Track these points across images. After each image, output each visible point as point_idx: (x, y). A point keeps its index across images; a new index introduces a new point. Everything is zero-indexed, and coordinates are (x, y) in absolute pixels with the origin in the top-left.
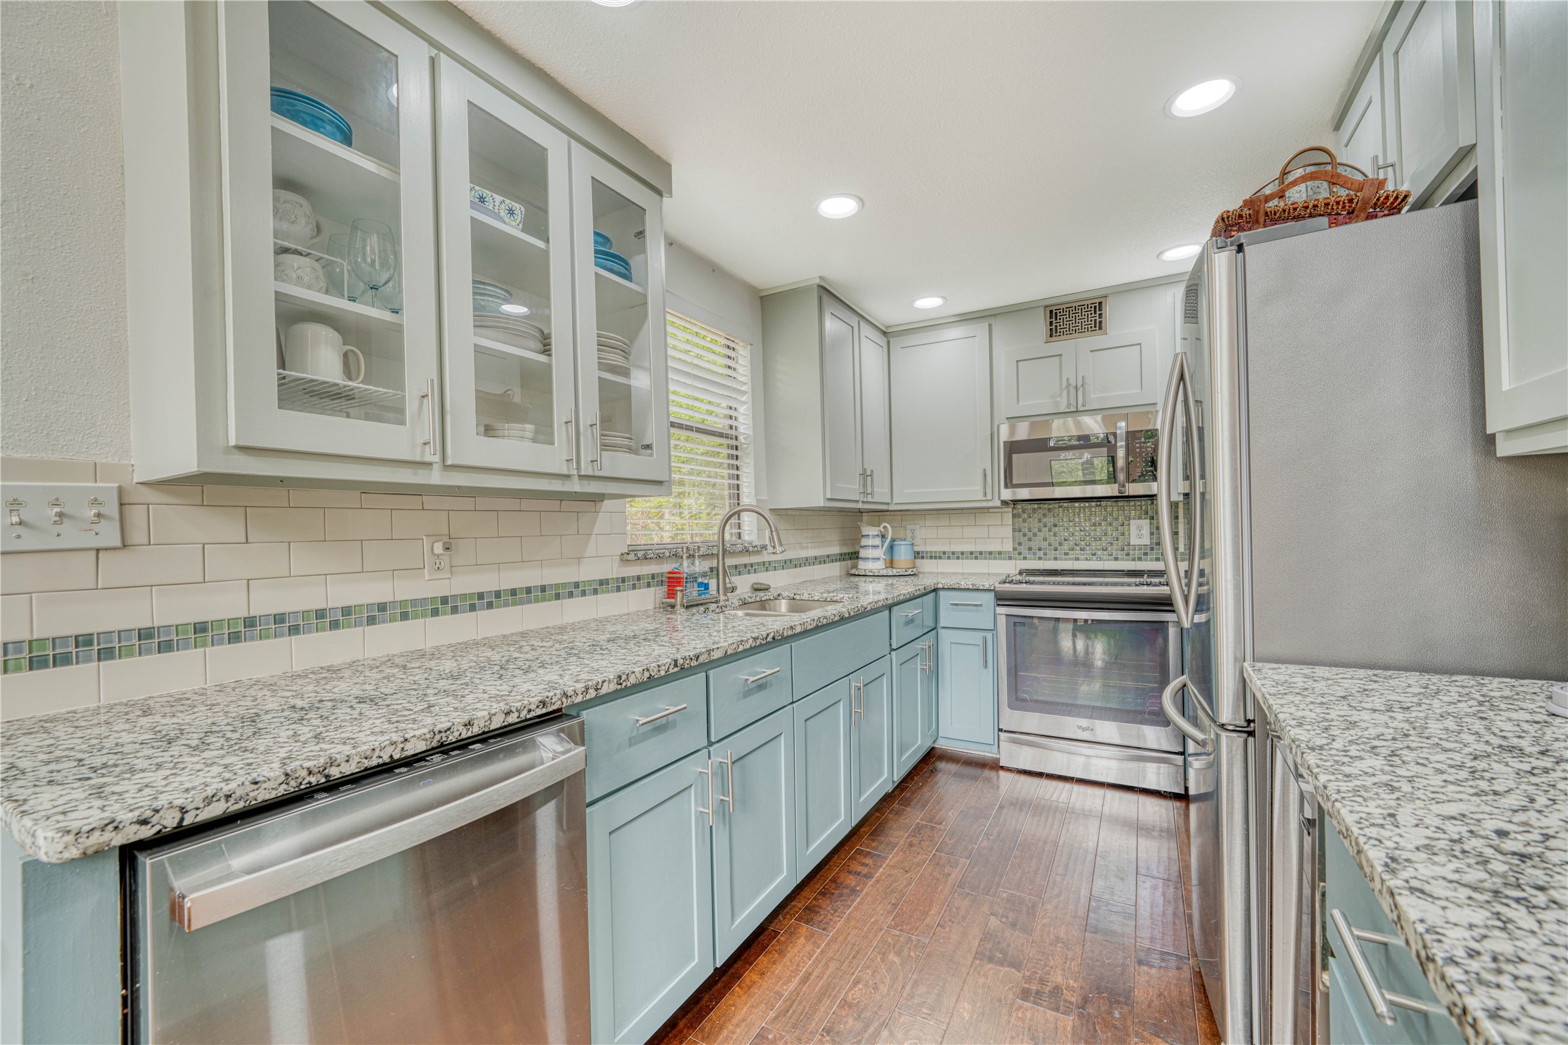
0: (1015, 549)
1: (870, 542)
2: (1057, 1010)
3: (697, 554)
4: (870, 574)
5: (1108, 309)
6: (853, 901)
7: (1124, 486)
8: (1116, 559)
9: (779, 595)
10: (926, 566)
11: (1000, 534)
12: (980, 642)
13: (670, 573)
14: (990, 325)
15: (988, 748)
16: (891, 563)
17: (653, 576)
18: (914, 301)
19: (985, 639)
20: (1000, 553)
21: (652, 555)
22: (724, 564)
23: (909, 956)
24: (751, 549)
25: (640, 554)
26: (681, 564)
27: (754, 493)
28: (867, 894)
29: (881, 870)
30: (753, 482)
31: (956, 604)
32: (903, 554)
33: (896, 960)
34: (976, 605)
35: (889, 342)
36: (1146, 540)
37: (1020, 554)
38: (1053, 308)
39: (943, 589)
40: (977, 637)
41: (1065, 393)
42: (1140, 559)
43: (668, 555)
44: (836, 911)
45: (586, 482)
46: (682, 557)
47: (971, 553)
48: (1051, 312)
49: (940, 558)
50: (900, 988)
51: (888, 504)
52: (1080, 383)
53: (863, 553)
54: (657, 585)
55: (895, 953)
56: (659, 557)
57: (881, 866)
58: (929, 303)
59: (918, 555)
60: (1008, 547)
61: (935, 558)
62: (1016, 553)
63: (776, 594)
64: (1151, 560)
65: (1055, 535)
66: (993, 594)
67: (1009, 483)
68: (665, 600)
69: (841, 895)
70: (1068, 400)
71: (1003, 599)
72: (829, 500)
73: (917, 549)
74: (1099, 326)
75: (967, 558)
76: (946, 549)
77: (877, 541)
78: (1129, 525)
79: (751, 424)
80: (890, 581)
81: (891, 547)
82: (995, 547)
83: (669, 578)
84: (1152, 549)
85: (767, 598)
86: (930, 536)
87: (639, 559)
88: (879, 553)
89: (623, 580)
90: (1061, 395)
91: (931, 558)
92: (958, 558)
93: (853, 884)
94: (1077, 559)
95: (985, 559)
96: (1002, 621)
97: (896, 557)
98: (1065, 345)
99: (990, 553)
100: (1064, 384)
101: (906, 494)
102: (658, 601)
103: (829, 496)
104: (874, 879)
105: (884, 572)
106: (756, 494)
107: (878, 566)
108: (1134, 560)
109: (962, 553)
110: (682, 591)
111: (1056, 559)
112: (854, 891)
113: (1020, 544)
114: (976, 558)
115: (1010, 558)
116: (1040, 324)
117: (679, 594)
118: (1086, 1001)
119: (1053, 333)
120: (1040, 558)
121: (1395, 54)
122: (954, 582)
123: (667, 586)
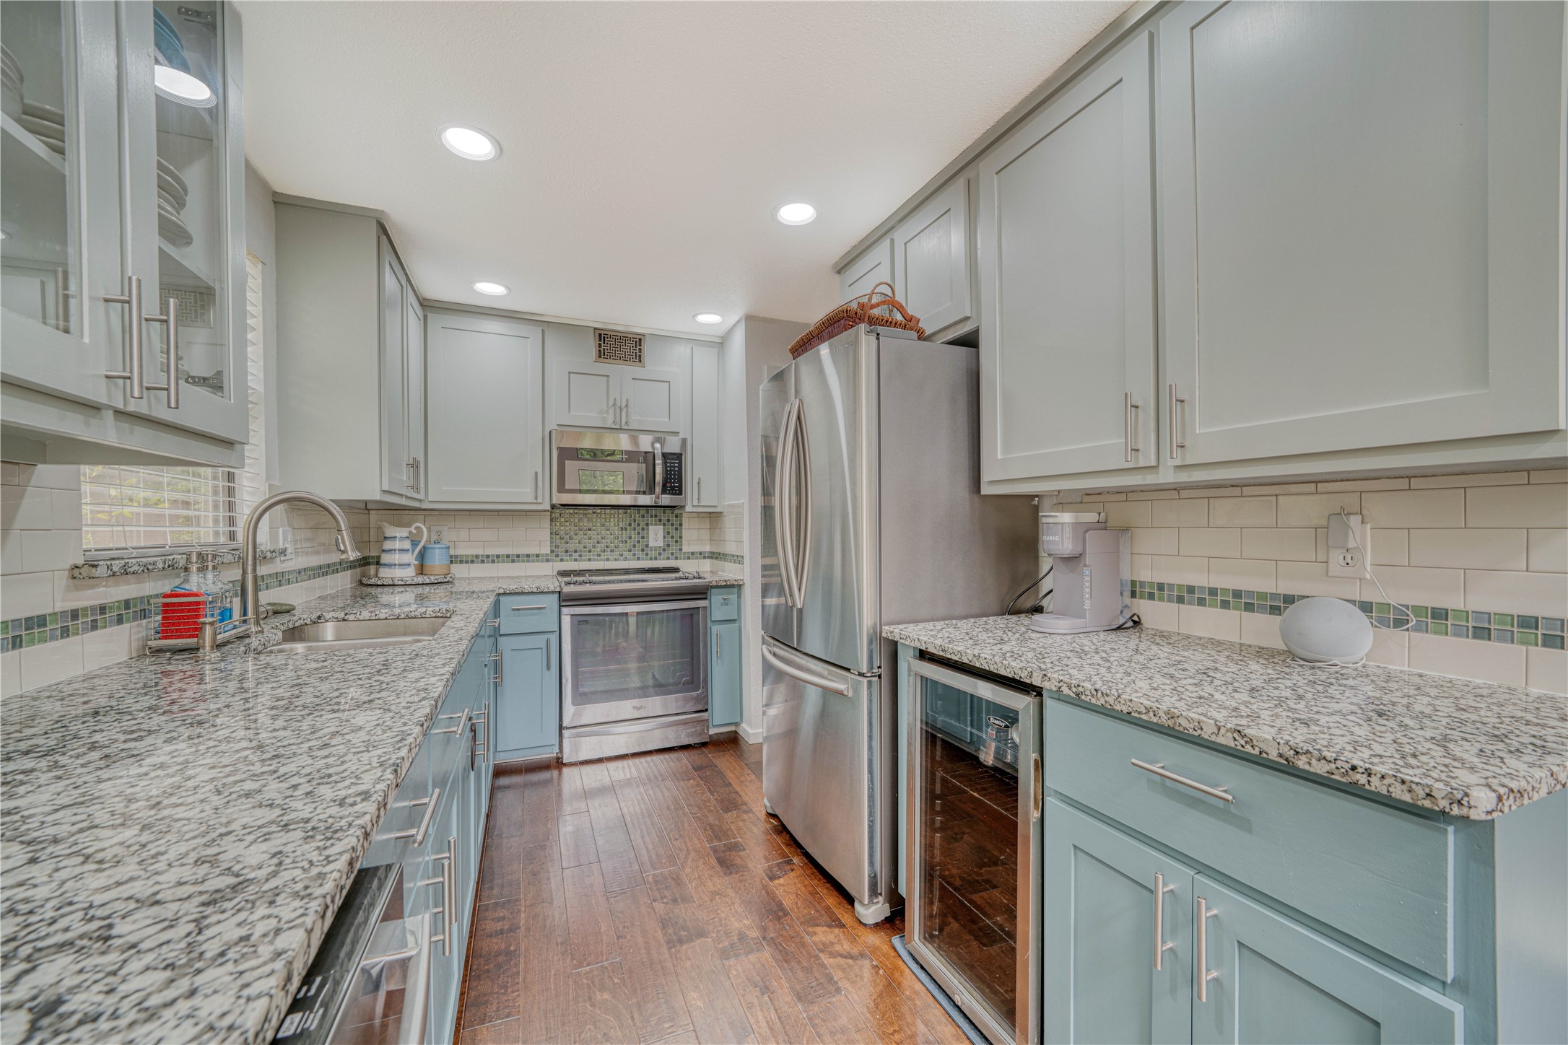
0: (552, 551)
1: (397, 545)
2: (751, 951)
3: (210, 564)
4: (400, 583)
5: (646, 347)
6: (517, 965)
7: (658, 498)
8: (638, 559)
9: (319, 618)
10: (458, 571)
11: (538, 538)
12: (543, 645)
13: (166, 596)
14: (543, 331)
15: (549, 749)
16: (421, 570)
17: (127, 604)
18: (474, 282)
19: (548, 642)
20: (537, 556)
21: (136, 568)
22: (255, 578)
23: (614, 984)
24: (269, 555)
25: (116, 566)
26: (186, 581)
27: (263, 474)
28: (527, 949)
29: (523, 916)
30: (263, 460)
31: (518, 609)
32: (437, 560)
33: (606, 996)
34: (540, 608)
35: (425, 317)
36: (660, 543)
37: (557, 556)
38: (602, 332)
39: (505, 594)
40: (540, 641)
41: (611, 411)
42: (656, 559)
43: (161, 566)
44: (506, 987)
46: (186, 569)
47: (508, 556)
48: (600, 335)
49: (472, 562)
50: (630, 1021)
51: (420, 501)
52: (623, 406)
53: (385, 558)
54: (135, 619)
55: (600, 990)
56: (147, 570)
57: (519, 911)
58: (490, 290)
59: (453, 560)
60: (546, 550)
61: (467, 562)
62: (555, 554)
63: (314, 617)
64: (664, 559)
65: (590, 539)
66: (556, 596)
67: (562, 488)
68: (153, 643)
69: (499, 966)
70: (615, 418)
71: (566, 600)
72: (385, 492)
73: (452, 552)
74: (639, 359)
75: (503, 562)
76: (480, 552)
77: (407, 545)
78: (648, 529)
79: (261, 376)
80: (419, 590)
81: (422, 556)
82: (533, 550)
83: (165, 605)
84: (664, 550)
85: (302, 622)
86: (466, 540)
87: (114, 574)
88: (410, 558)
89: (75, 614)
90: (607, 412)
91: (461, 562)
92: (493, 562)
93: (503, 946)
94: (608, 560)
95: (523, 561)
96: (566, 621)
97: (428, 563)
98: (606, 367)
99: (528, 556)
100: (611, 403)
101: (440, 491)
102: (135, 645)
103: (386, 487)
104: (523, 929)
105: (420, 579)
106: (268, 479)
107: (409, 573)
108: (651, 559)
109: (498, 556)
110: (212, 624)
111: (589, 560)
112: (510, 955)
113: (557, 547)
114: (513, 561)
115: (548, 561)
116: (592, 345)
117: (208, 631)
118: (764, 929)
119: (601, 354)
120: (576, 560)
121: (906, 244)
122: (513, 587)
123: (164, 618)
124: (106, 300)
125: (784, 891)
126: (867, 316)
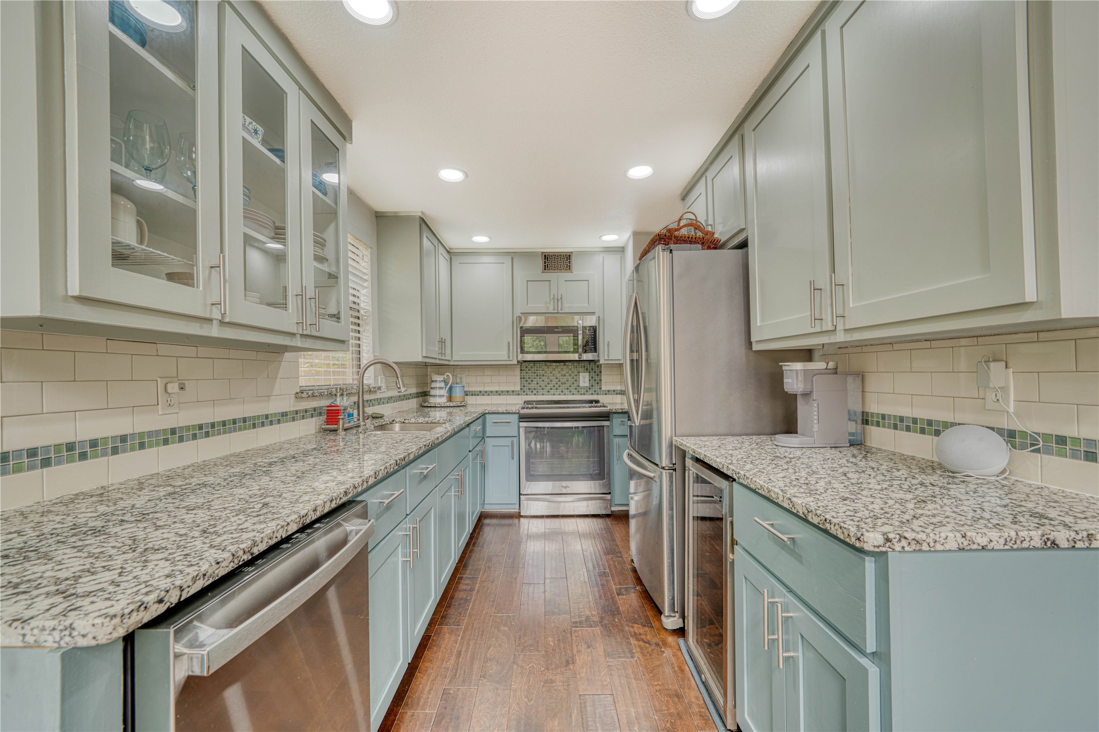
0: (521, 389)
1: (438, 385)
2: (591, 627)
3: (345, 393)
4: (439, 406)
5: (573, 259)
6: (468, 606)
7: (581, 355)
8: (573, 394)
9: (393, 421)
10: (470, 400)
11: (513, 381)
12: (510, 444)
13: (328, 406)
14: (512, 258)
15: (513, 506)
16: (450, 399)
17: (315, 409)
18: (472, 237)
19: (512, 442)
20: (513, 391)
21: (317, 394)
22: (363, 399)
23: (512, 624)
24: (372, 389)
25: (310, 393)
26: (336, 400)
27: (371, 350)
28: (475, 600)
29: (477, 585)
30: (371, 343)
31: (496, 422)
32: (458, 393)
33: (506, 629)
34: (508, 422)
35: (451, 258)
36: (587, 384)
37: (524, 392)
38: (546, 254)
39: (489, 413)
40: (508, 441)
41: (552, 302)
42: (584, 394)
43: (326, 393)
44: (460, 614)
45: (304, 339)
46: (336, 395)
47: (497, 392)
48: (545, 256)
49: (478, 395)
50: (514, 642)
51: (449, 361)
52: (559, 298)
53: (432, 392)
54: (317, 416)
55: (504, 625)
56: (321, 395)
57: (476, 583)
58: (481, 239)
59: (466, 394)
60: (518, 388)
61: (475, 395)
62: (522, 391)
63: (391, 420)
64: (589, 395)
65: (543, 381)
66: (517, 415)
67: (523, 351)
68: (323, 427)
69: (460, 604)
70: (554, 306)
71: (523, 418)
72: (424, 357)
73: (466, 389)
74: (569, 268)
75: (494, 395)
76: (482, 389)
77: (442, 385)
78: (579, 375)
79: (370, 303)
80: (448, 410)
81: (451, 389)
82: (511, 389)
83: (328, 410)
84: (590, 389)
85: (385, 422)
86: (473, 382)
87: (309, 397)
88: (444, 392)
89: (297, 412)
90: (550, 303)
91: (472, 395)
92: (489, 395)
93: (465, 596)
94: (554, 394)
95: (505, 395)
96: (522, 431)
97: (453, 395)
98: (551, 276)
99: (508, 392)
100: (552, 297)
101: (460, 354)
102: (317, 427)
103: (424, 355)
104: (475, 591)
105: (448, 404)
106: (374, 352)
107: (443, 401)
108: (581, 394)
109: (491, 392)
110: (342, 419)
111: (543, 394)
112: (466, 600)
113: (524, 386)
114: (500, 395)
115: (518, 394)
116: (540, 262)
117: (341, 422)
118: (602, 619)
119: (546, 268)
120: (535, 394)
121: (713, 179)
122: (494, 409)
123: (327, 416)
124: (296, 295)
125: (624, 602)
126: (673, 236)
